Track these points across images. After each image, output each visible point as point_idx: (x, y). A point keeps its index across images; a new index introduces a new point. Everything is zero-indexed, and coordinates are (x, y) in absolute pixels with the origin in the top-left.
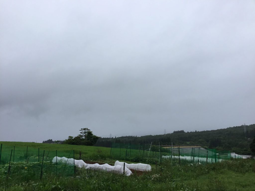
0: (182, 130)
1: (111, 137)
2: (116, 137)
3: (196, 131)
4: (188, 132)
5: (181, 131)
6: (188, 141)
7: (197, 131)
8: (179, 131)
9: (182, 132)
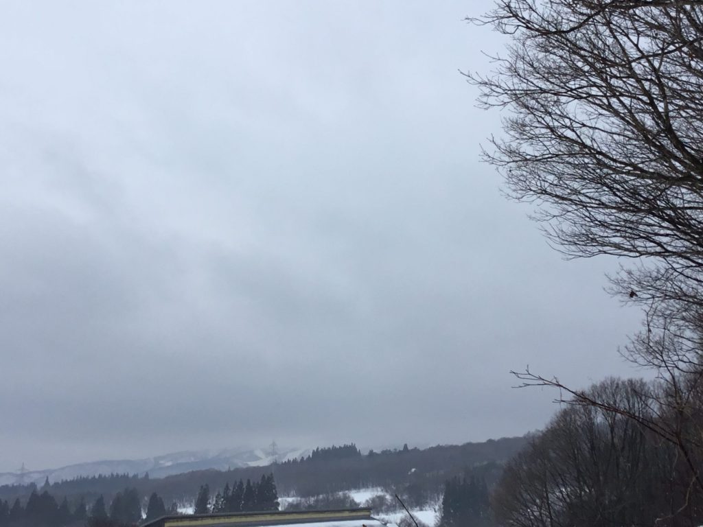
0: (349, 444)
1: (27, 481)
2: (47, 481)
3: (406, 446)
4: (371, 453)
5: (346, 447)
7: (410, 448)
8: (338, 447)
9: (350, 451)
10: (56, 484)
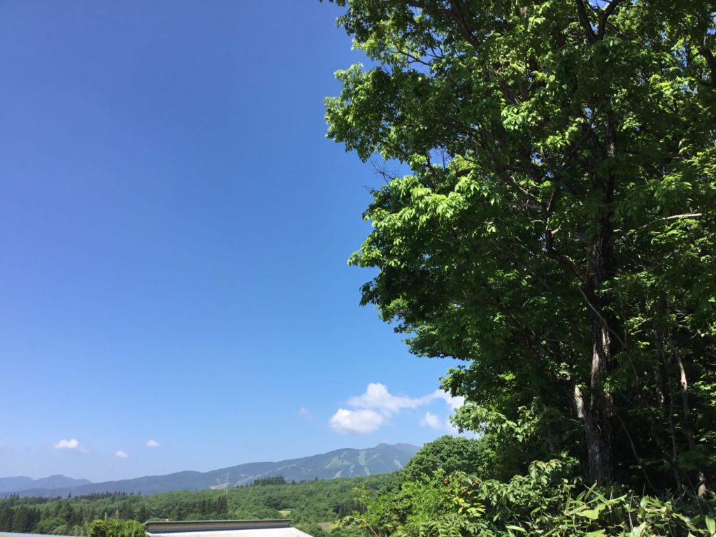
0: (279, 476)
3: (316, 478)
4: (294, 483)
5: (277, 478)
6: (285, 507)
7: (319, 479)
8: (271, 477)
9: (280, 481)
10: (77, 498)
